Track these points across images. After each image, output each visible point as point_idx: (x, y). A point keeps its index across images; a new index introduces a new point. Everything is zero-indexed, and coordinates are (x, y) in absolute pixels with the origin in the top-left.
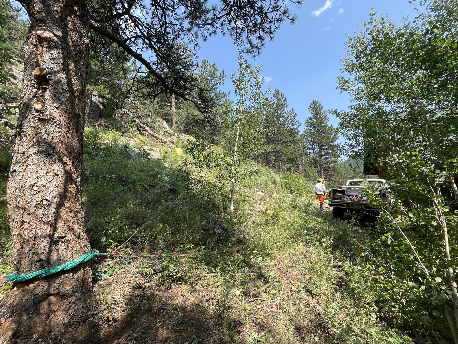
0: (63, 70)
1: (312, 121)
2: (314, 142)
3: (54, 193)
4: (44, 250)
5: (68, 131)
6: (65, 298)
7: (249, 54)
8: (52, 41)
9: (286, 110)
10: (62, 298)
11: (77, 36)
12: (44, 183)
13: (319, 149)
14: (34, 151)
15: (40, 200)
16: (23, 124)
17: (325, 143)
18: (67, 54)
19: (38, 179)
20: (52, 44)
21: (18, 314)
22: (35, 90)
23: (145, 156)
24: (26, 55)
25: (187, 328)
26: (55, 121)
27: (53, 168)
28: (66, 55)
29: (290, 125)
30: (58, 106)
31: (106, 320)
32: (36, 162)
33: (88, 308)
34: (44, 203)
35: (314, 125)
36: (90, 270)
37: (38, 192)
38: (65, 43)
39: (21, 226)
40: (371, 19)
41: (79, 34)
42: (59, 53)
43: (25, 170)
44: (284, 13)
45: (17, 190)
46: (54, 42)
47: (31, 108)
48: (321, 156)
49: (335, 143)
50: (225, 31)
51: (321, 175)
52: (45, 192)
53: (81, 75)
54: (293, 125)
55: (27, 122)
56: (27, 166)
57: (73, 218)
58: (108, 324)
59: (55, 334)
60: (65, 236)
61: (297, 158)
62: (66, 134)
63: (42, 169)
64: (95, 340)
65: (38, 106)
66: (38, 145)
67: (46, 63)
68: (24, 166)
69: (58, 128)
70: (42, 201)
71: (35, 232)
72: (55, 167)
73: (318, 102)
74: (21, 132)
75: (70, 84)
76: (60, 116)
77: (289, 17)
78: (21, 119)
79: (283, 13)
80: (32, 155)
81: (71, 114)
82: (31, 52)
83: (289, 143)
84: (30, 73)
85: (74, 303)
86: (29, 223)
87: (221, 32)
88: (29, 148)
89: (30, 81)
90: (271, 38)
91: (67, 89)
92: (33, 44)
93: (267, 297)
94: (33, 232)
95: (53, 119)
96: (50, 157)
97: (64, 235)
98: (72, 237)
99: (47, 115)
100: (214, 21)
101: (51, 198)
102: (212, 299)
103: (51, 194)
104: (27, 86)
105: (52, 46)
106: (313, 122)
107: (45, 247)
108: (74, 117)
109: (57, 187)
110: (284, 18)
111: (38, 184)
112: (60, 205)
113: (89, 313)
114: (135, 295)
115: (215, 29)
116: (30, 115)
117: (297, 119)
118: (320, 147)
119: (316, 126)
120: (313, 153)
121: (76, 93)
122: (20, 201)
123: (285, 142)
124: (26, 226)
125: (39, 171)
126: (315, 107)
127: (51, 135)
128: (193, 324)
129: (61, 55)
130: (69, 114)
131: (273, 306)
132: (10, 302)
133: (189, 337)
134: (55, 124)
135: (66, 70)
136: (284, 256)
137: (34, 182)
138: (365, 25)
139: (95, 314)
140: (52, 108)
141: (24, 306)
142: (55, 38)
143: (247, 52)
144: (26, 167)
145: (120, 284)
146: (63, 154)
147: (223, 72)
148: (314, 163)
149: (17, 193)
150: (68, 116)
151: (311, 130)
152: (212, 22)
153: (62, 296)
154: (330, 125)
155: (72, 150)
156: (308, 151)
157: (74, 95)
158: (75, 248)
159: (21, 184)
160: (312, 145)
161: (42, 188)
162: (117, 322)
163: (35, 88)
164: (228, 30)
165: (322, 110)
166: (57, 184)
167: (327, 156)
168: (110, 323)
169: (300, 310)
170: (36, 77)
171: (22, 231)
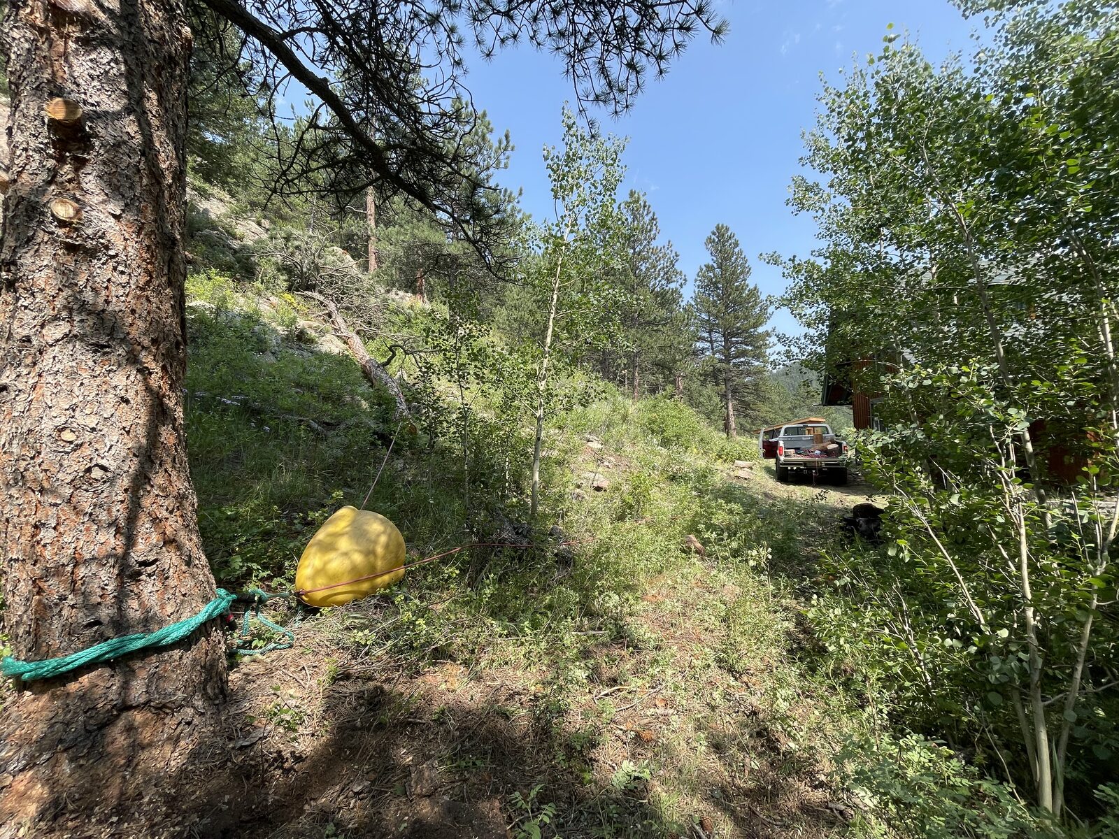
0: (128, 110)
1: (711, 274)
2: (713, 325)
3: (121, 450)
4: (101, 597)
5: (148, 283)
6: (167, 714)
7: (601, 103)
8: (92, 25)
9: (654, 244)
10: (158, 714)
11: (160, 14)
12: (92, 422)
13: (726, 341)
14: (59, 336)
15: (83, 468)
16: (20, 258)
17: (738, 329)
18: (137, 65)
19: (74, 411)
20: (93, 32)
21: (48, 760)
22: (51, 163)
23: (303, 346)
24: (13, 56)
25: (474, 764)
26: (112, 253)
27: (114, 382)
28: (133, 67)
29: (663, 282)
30: (118, 212)
31: (275, 760)
32: (67, 364)
33: (226, 734)
34: (94, 475)
35: (716, 283)
36: (219, 643)
37: (77, 445)
38: (130, 33)
39: (33, 536)
40: (886, 50)
41: (165, 9)
42: (116, 61)
43: (34, 387)
44: (699, 11)
45: (14, 442)
46: (100, 27)
47: (43, 214)
48: (728, 359)
49: (761, 330)
50: (541, 36)
51: (727, 404)
52: (96, 446)
53: (175, 126)
54: (669, 281)
55: (32, 252)
56: (40, 375)
57: (171, 512)
58: (282, 767)
59: (150, 802)
60: (156, 560)
61: (675, 362)
62: (142, 289)
63: (82, 384)
64: (257, 807)
65: (63, 210)
66: (70, 320)
67: (78, 85)
68: (32, 374)
69: (122, 273)
70: (89, 470)
71: (72, 550)
72: (119, 379)
73: (727, 229)
74: (16, 280)
75: (147, 150)
76: (126, 240)
77: (710, 24)
78: (13, 244)
79: (696, 12)
80: (51, 346)
81: (153, 236)
82: (29, 50)
83: (657, 325)
84: (32, 113)
85: (189, 723)
86: (55, 528)
87: (532, 38)
88: (43, 326)
89: (34, 135)
90: (661, 72)
91: (142, 166)
92: (33, 26)
93: (640, 682)
94: (69, 552)
95: (107, 248)
96: (104, 354)
97: (151, 558)
98: (173, 561)
99: (88, 237)
100: (516, 8)
101: (112, 462)
102: (519, 694)
103: (112, 452)
104: (25, 150)
105: (94, 39)
106: (715, 276)
107: (103, 589)
108: (163, 244)
109: (128, 433)
110: (698, 24)
111: (75, 425)
112: (141, 481)
113: (231, 746)
114: (337, 695)
115: (516, 30)
116: (41, 234)
117: (678, 267)
118: (727, 337)
119: (720, 286)
120: (709, 350)
121: (164, 178)
122: (25, 470)
123: (649, 323)
124: (47, 535)
125: (76, 389)
126: (722, 242)
127: (104, 293)
128: (486, 753)
129: (123, 68)
130: (148, 235)
131: (657, 703)
132: (18, 732)
133: (484, 782)
134: (112, 263)
135: (135, 111)
136: (664, 591)
137: (63, 419)
138: (872, 61)
139: (246, 747)
140: (102, 216)
141: (61, 741)
142: (102, 16)
143: (597, 98)
144: (36, 379)
145: (294, 672)
146: (139, 344)
147: (507, 137)
148: (714, 375)
149: (15, 449)
150: (146, 242)
151: (709, 294)
152: (510, 10)
153: (156, 708)
154: (751, 287)
155: (161, 335)
156: (700, 345)
157: (159, 183)
158: (182, 590)
159: (27, 424)
160: (710, 332)
161: (88, 436)
162: (303, 760)
163: (51, 156)
164: (550, 35)
165: (736, 250)
166: (127, 425)
167: (742, 359)
168: (286, 765)
169: (713, 708)
170: (54, 125)
171: (38, 548)
